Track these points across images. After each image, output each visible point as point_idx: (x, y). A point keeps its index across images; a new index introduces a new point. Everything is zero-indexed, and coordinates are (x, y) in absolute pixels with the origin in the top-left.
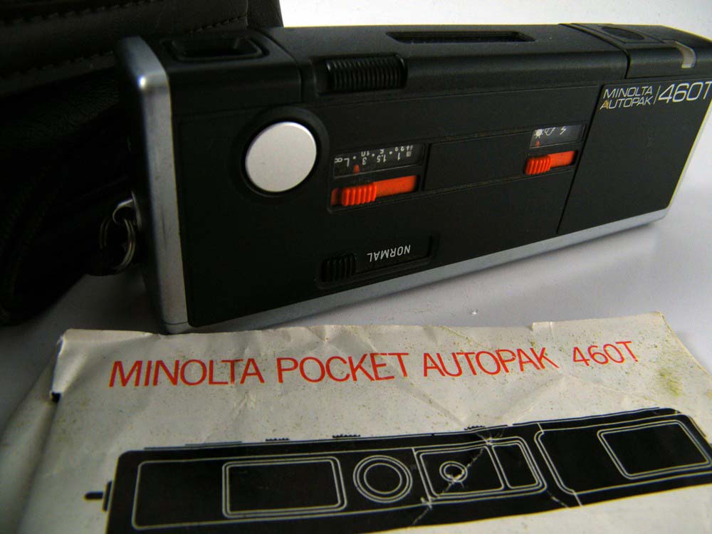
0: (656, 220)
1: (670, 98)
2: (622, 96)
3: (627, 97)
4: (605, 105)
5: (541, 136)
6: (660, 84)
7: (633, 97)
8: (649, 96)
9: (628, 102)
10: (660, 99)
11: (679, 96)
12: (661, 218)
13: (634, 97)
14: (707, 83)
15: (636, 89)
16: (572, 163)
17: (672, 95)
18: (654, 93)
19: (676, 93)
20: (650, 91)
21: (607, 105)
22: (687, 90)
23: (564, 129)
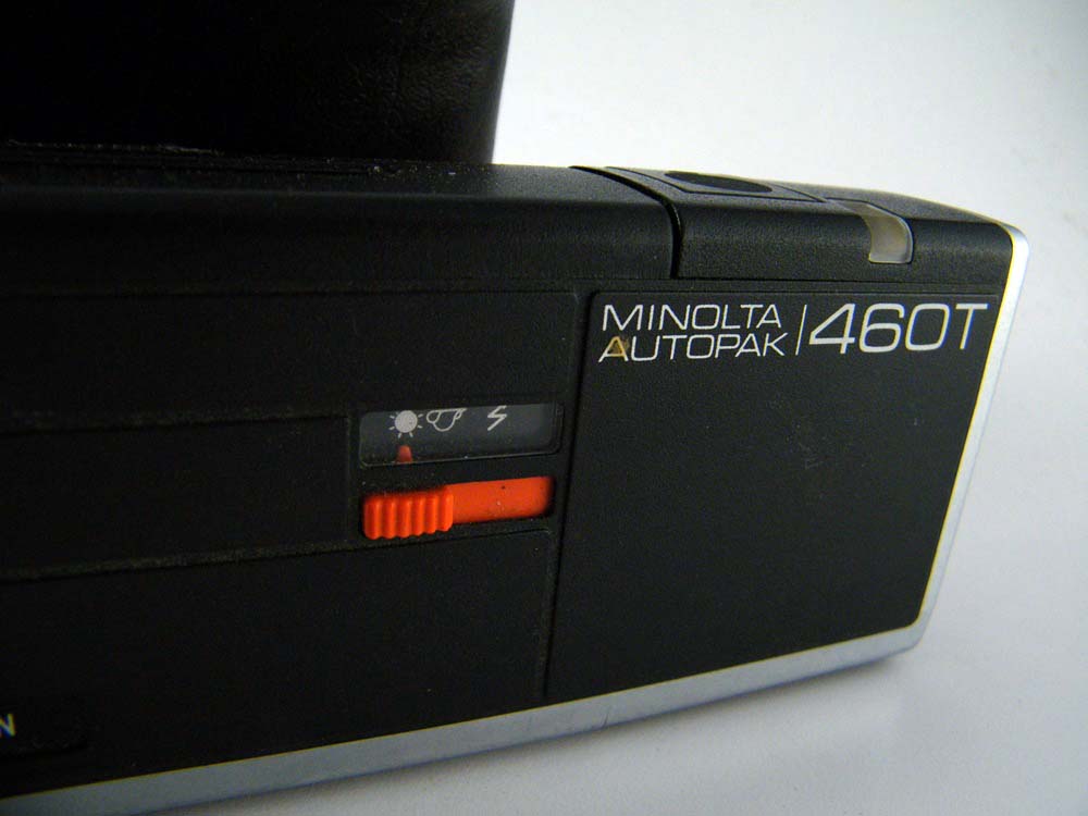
0: (895, 653)
1: (845, 341)
2: (671, 327)
3: (690, 331)
4: (615, 349)
5: (416, 431)
6: (806, 301)
7: (716, 332)
8: (773, 331)
9: (701, 346)
10: (814, 341)
11: (876, 338)
12: (904, 650)
13: (718, 331)
14: (960, 306)
15: (722, 313)
16: (548, 512)
17: (855, 332)
18: (790, 322)
19: (865, 329)
20: (771, 316)
21: (621, 350)
22: (904, 324)
23: (497, 415)
